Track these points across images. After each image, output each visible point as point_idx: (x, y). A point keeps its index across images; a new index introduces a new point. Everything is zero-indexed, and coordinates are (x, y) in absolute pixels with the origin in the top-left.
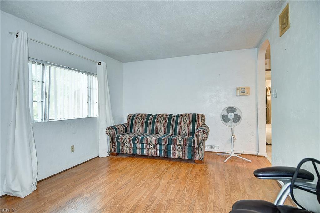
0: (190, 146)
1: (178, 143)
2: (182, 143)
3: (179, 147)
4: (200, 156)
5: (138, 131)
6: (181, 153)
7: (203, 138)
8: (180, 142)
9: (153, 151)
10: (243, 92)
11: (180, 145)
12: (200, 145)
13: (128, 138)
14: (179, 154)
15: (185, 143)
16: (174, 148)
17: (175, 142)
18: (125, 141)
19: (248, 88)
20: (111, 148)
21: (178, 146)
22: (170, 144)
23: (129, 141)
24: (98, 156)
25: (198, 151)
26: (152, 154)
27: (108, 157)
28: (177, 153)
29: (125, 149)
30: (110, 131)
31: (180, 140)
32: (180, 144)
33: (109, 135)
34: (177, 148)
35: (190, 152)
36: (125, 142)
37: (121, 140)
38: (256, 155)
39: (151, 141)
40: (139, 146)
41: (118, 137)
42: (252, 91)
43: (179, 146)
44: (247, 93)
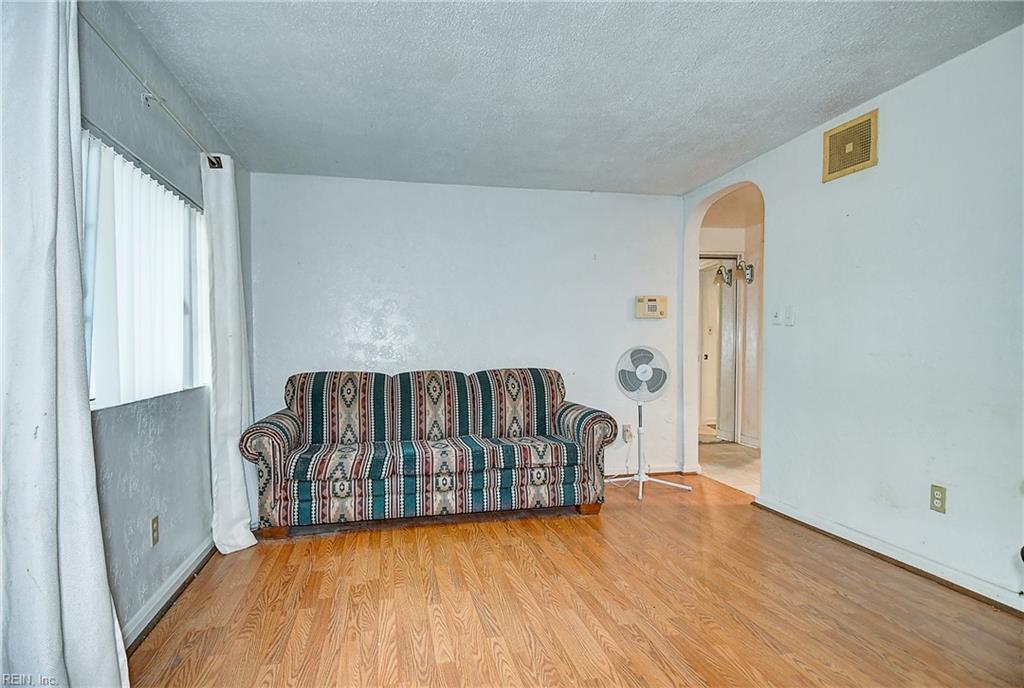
0: (572, 463)
1: (535, 460)
2: (548, 460)
3: (539, 473)
4: (598, 492)
5: (349, 435)
6: (543, 490)
7: (605, 437)
8: (541, 457)
9: (450, 496)
10: (653, 309)
11: (542, 466)
12: (597, 458)
13: (349, 462)
14: (538, 494)
15: (557, 458)
16: (523, 477)
17: (526, 459)
18: (338, 474)
19: (664, 300)
20: (269, 510)
21: (533, 469)
22: (509, 466)
23: (357, 473)
24: (214, 550)
25: (591, 477)
26: (445, 508)
27: (254, 549)
28: (532, 491)
29: (336, 503)
30: (260, 442)
31: (541, 449)
32: (541, 462)
33: (258, 457)
34: (532, 475)
35: (568, 482)
36: (337, 480)
37: (320, 473)
38: (677, 473)
39: (445, 463)
40: (395, 486)
41: (305, 462)
42: (672, 308)
43: (536, 471)
44: (661, 313)
